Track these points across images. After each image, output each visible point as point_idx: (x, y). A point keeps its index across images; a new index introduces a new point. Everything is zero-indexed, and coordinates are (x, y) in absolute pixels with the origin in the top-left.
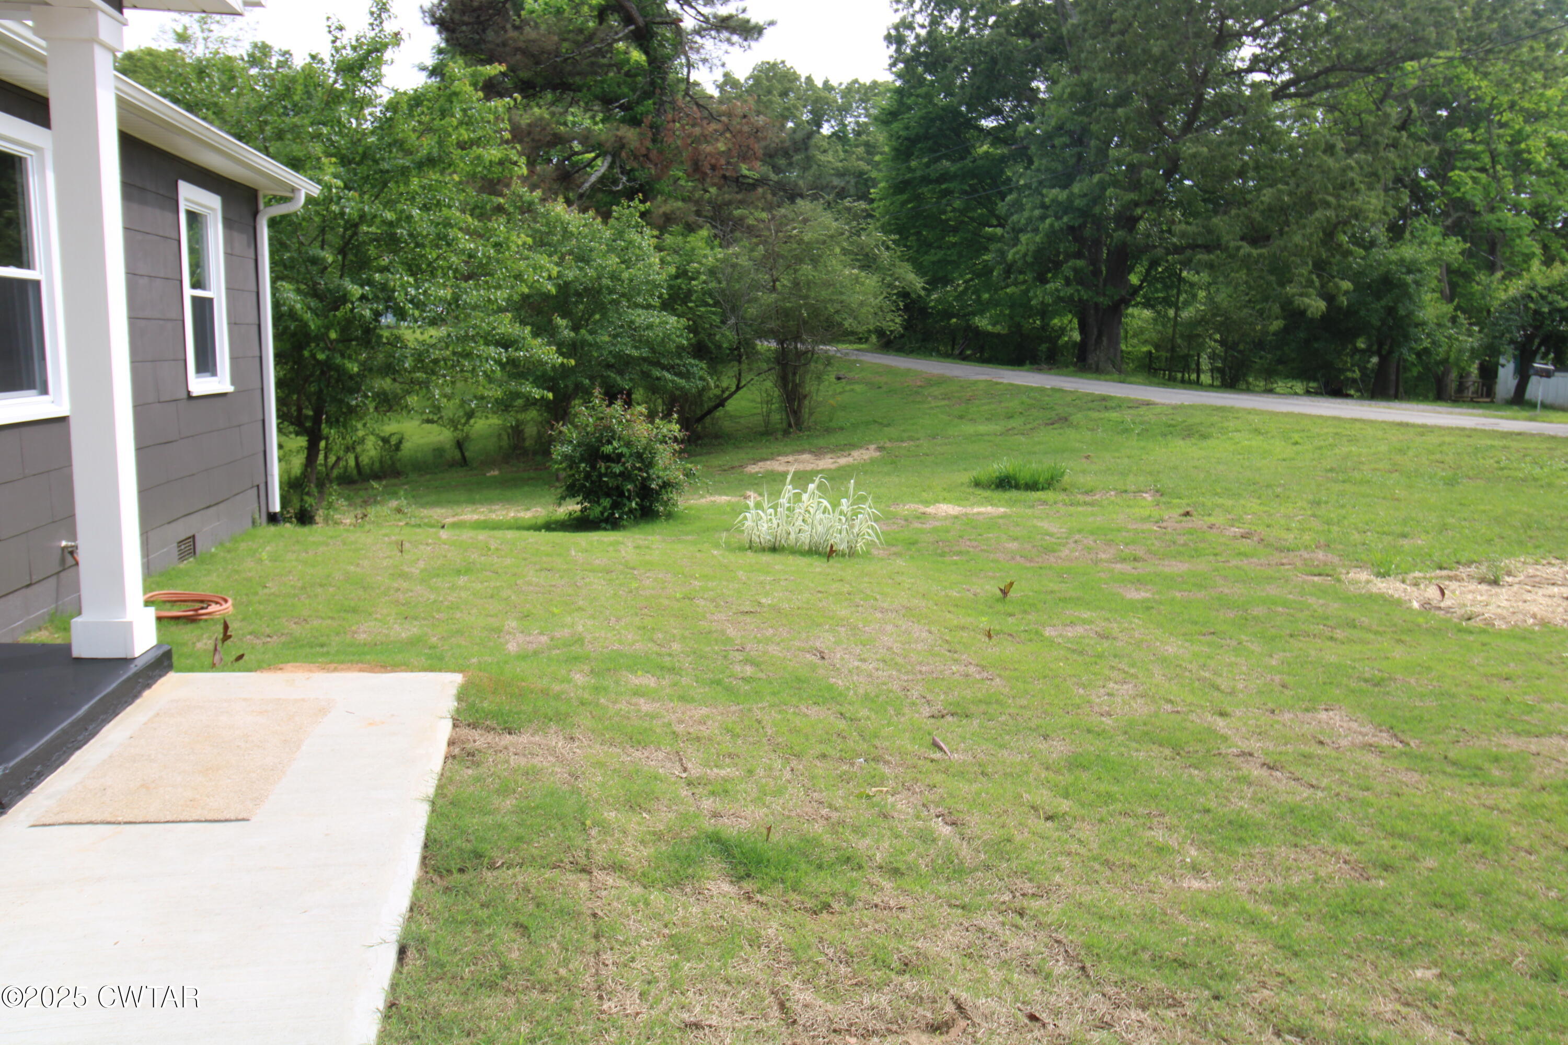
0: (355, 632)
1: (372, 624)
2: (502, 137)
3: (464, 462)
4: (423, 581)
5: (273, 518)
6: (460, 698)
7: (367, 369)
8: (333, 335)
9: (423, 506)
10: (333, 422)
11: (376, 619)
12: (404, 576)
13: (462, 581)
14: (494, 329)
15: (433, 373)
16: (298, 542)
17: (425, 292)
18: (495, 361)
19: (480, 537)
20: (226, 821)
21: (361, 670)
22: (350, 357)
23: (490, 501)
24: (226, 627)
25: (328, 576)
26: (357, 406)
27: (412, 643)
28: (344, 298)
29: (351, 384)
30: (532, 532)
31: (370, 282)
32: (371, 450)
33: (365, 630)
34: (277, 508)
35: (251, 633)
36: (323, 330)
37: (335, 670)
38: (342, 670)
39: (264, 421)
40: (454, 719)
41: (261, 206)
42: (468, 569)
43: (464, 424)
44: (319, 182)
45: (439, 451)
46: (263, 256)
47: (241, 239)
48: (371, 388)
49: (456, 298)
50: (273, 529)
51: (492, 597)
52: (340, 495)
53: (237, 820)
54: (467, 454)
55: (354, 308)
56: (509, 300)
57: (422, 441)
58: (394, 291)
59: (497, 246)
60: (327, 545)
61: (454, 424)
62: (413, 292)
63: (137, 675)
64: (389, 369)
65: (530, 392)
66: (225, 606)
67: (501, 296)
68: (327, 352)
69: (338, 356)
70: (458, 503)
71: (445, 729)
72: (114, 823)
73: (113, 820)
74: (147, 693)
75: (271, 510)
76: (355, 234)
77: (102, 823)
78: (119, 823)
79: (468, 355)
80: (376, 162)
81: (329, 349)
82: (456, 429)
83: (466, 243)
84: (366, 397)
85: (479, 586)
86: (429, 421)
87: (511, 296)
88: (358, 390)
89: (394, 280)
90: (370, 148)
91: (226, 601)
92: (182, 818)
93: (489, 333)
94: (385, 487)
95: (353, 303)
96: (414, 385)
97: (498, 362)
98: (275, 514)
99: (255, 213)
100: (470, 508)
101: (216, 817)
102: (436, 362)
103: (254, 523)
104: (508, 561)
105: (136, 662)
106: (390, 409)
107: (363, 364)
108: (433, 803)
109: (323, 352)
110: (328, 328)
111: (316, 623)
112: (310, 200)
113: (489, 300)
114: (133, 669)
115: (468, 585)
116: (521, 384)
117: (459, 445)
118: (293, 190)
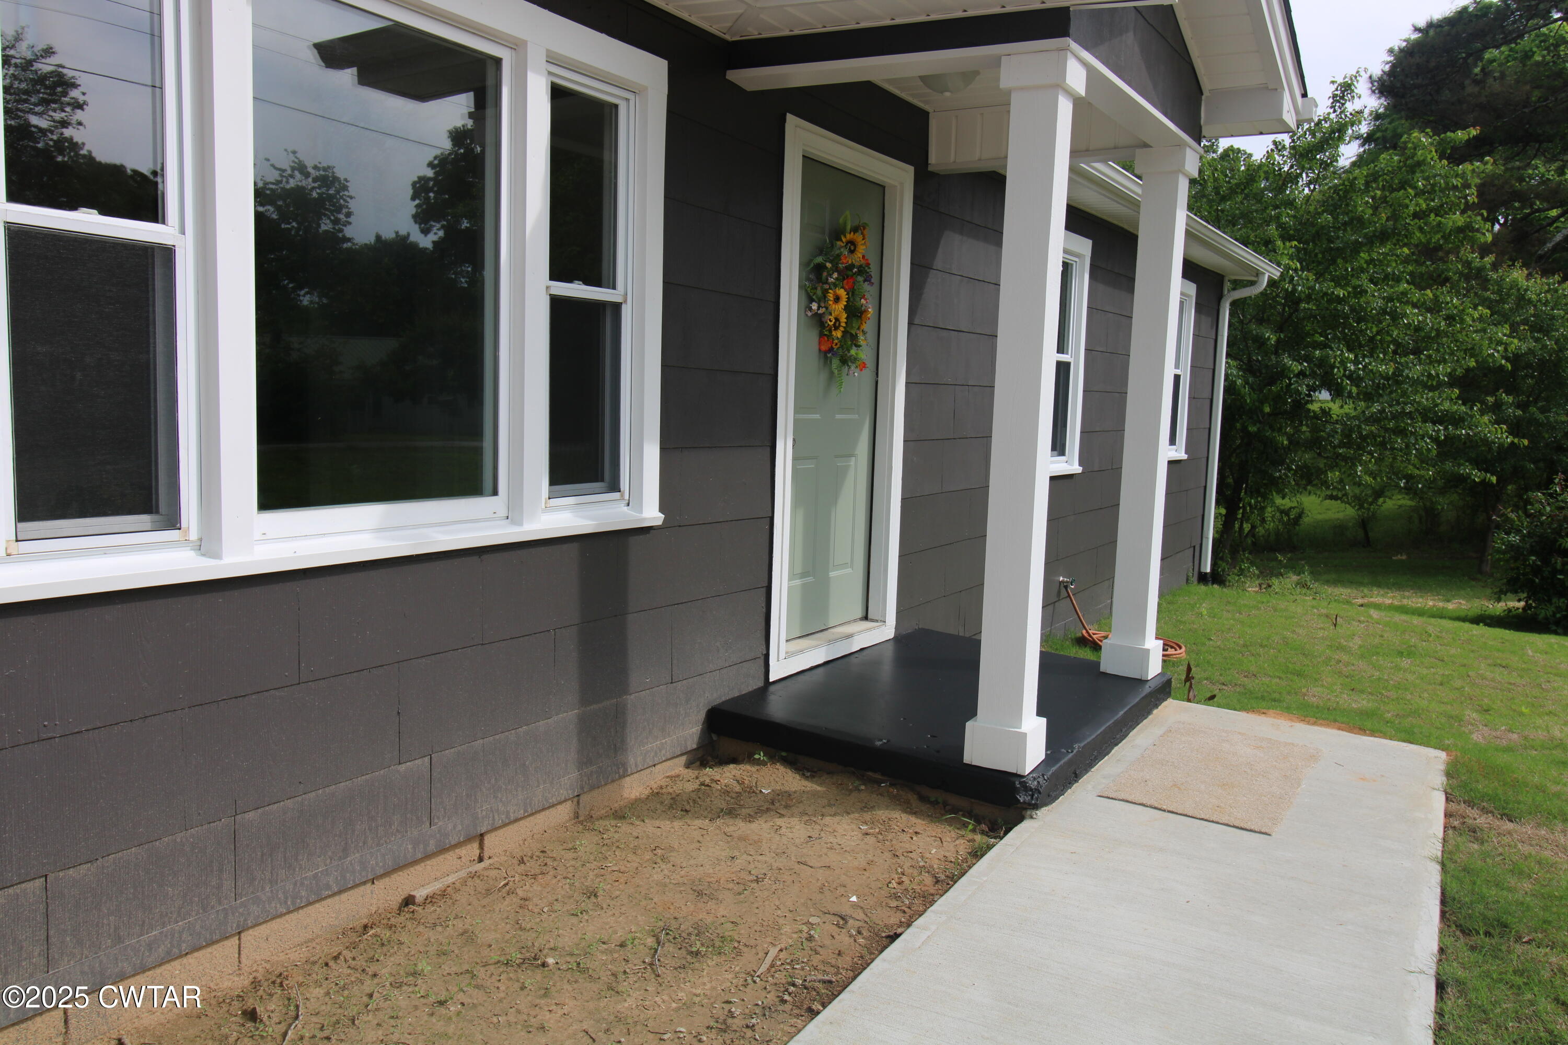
0: (1305, 695)
1: (1320, 689)
2: (1467, 202)
3: (1367, 542)
4: (1362, 656)
5: (1203, 578)
6: (1449, 774)
7: (1295, 443)
8: (1267, 409)
9: (1327, 582)
10: (1255, 491)
11: (1323, 686)
12: (1340, 648)
13: (1405, 663)
14: (1437, 405)
15: (1359, 447)
16: (1229, 602)
17: (1365, 367)
18: (1431, 437)
19: (1415, 622)
20: (1251, 831)
21: (1339, 729)
22: (1280, 430)
23: (1399, 587)
24: (1189, 669)
25: (1268, 638)
26: (1280, 477)
27: (1366, 714)
28: (1283, 372)
29: (1276, 457)
30: (1467, 625)
31: (1307, 358)
32: (1271, 522)
33: (1316, 694)
34: (1208, 569)
35: (1207, 679)
36: (1257, 404)
37: (1314, 724)
38: (1321, 725)
39: (1205, 487)
40: (1446, 793)
41: (1226, 292)
42: (1408, 652)
43: (1371, 504)
44: (1279, 265)
45: (1339, 529)
46: (1223, 336)
47: (1207, 321)
48: (1293, 461)
49: (1398, 372)
50: (1203, 588)
51: (1441, 684)
52: (1252, 564)
53: (1261, 833)
54: (1370, 534)
55: (1290, 384)
56: (1450, 375)
57: (1320, 517)
58: (1333, 367)
59: (1450, 318)
60: (1259, 609)
61: (1359, 501)
62: (1352, 368)
63: (1150, 694)
64: (1314, 443)
65: (1469, 475)
66: (1179, 651)
67: (1442, 371)
68: (1258, 425)
69: (1267, 428)
70: (1361, 584)
71: (1438, 802)
72: (1160, 809)
73: (1160, 807)
74: (1155, 712)
75: (1203, 570)
76: (1297, 310)
77: (1151, 807)
78: (1164, 811)
79: (1402, 432)
80: (1330, 241)
81: (1260, 422)
82: (1361, 507)
83: (1413, 316)
84: (1289, 469)
85: (1425, 671)
86: (1332, 497)
87: (1454, 370)
88: (1282, 463)
89: (1335, 357)
90: (1323, 227)
91: (1180, 648)
92: (1214, 819)
93: (1430, 410)
94: (1290, 559)
95: (1290, 379)
96: (1336, 461)
97: (1435, 440)
98: (1206, 574)
99: (1220, 297)
100: (1375, 591)
101: (1242, 825)
102: (1364, 438)
103: (1187, 580)
104: (1453, 651)
105: (1149, 684)
106: (1310, 482)
107: (1290, 438)
108: (1443, 865)
109: (1255, 425)
110: (1262, 403)
111: (1266, 680)
112: (1272, 283)
113: (1430, 375)
114: (1147, 689)
115: (1413, 668)
116: (1459, 465)
117: (1364, 524)
118: (1258, 274)
